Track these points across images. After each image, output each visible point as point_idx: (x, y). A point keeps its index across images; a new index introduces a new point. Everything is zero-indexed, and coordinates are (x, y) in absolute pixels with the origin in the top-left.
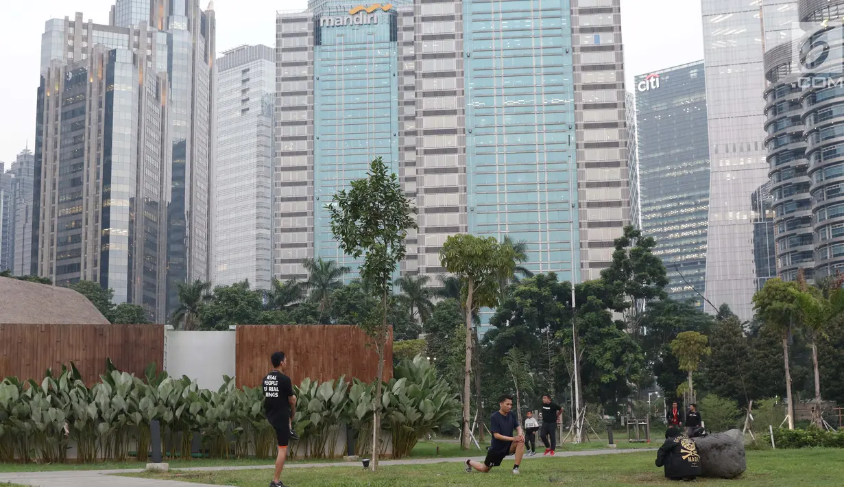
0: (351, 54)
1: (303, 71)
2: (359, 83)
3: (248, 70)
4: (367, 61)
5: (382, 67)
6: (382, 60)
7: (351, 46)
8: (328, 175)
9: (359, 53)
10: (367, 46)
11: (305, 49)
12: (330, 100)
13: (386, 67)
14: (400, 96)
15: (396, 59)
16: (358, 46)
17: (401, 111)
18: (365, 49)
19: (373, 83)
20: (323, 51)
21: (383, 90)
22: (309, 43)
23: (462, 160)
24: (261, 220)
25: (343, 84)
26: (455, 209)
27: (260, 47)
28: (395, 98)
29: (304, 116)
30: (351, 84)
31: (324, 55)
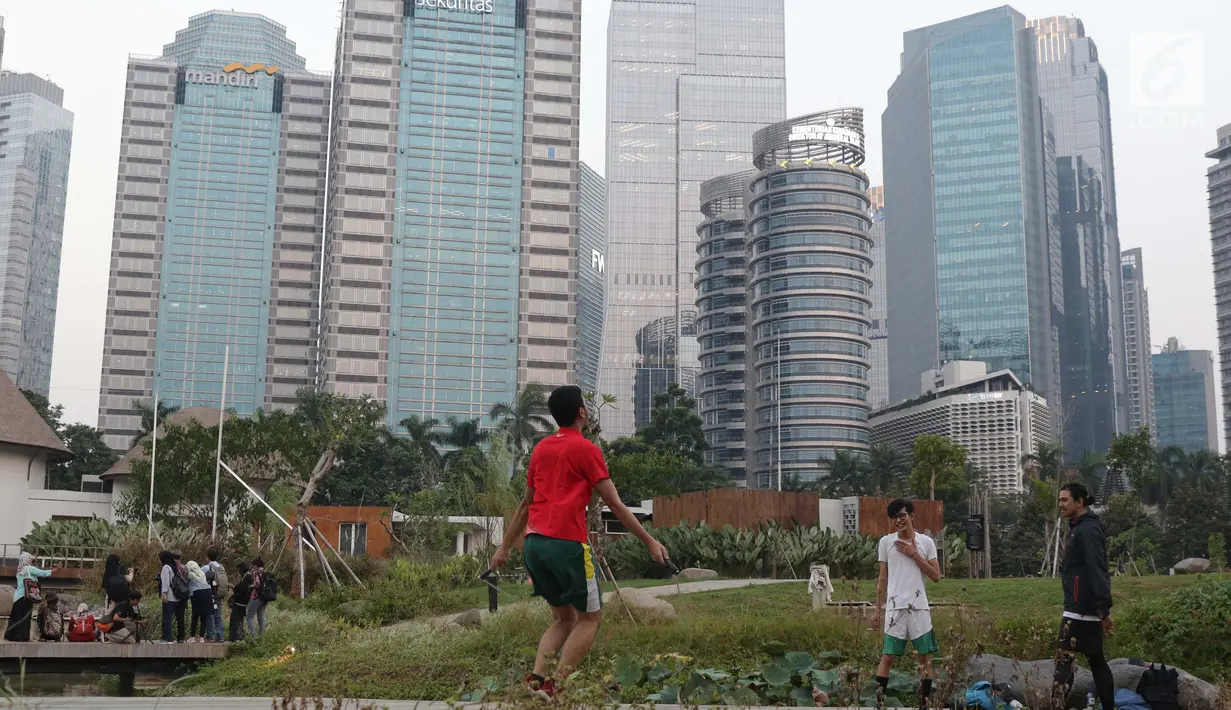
0: (222, 121)
1: (158, 134)
2: (229, 158)
3: (9, 104)
4: (241, 132)
5: (260, 143)
6: (260, 133)
7: (223, 112)
8: (181, 269)
9: (232, 121)
10: (244, 114)
11: (163, 107)
12: (189, 174)
13: (266, 143)
14: (280, 181)
15: (279, 134)
16: (233, 112)
17: (280, 199)
18: (240, 117)
19: (247, 160)
20: (185, 112)
21: (258, 170)
22: (168, 101)
23: (387, 275)
24: (10, 306)
25: (209, 157)
26: (375, 332)
27: (30, 75)
28: (273, 183)
29: (154, 190)
30: (220, 158)
31: (188, 118)
